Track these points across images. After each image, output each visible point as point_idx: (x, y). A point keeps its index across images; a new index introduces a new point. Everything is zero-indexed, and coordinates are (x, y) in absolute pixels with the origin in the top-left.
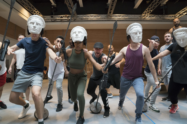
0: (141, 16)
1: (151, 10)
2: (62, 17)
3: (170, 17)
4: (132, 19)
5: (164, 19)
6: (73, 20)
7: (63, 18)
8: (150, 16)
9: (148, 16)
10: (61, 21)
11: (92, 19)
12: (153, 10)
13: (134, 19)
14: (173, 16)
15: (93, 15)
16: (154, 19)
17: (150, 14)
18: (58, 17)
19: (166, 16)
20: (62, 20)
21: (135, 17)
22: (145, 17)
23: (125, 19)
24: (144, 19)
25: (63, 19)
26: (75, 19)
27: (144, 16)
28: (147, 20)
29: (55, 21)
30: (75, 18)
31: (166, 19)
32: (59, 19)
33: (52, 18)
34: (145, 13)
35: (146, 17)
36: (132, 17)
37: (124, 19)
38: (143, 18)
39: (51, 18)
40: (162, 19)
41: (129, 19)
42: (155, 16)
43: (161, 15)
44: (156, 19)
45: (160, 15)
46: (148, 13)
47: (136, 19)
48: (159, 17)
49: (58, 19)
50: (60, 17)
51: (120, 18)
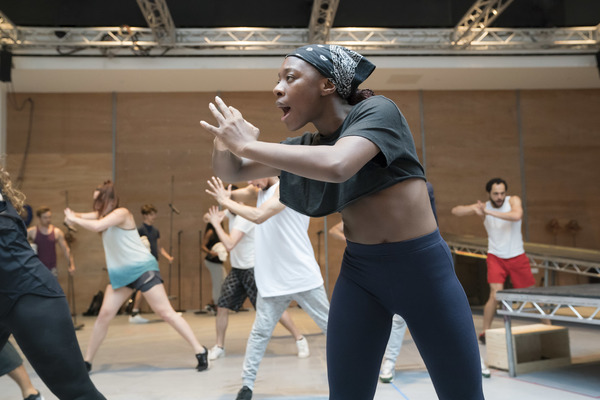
0: (452, 34)
1: (495, 7)
2: (106, 37)
3: (576, 36)
4: (414, 47)
5: (550, 47)
6: (159, 52)
7: (112, 39)
8: (489, 34)
9: (480, 34)
10: (105, 53)
11: (244, 46)
12: (501, 9)
13: (423, 47)
14: (587, 34)
15: (248, 33)
16: (506, 47)
17: (490, 26)
18: (89, 37)
19: (560, 31)
20: (105, 48)
21: (429, 39)
22: (470, 37)
23: (387, 47)
24: (465, 47)
25: (112, 47)
26: (168, 49)
27: (466, 34)
28: (479, 50)
29: (75, 52)
30: (167, 42)
31: (559, 46)
32: (93, 43)
33: (61, 41)
34: (470, 22)
35: (475, 38)
36: (416, 39)
37: (381, 46)
38: (461, 43)
39: (55, 38)
40: (543, 47)
41: (401, 47)
42: (509, 34)
43: (539, 30)
44: (514, 47)
45: (532, 31)
46: (482, 20)
47: (432, 47)
48: (527, 39)
49: (87, 42)
50: (99, 36)
51: (364, 46)
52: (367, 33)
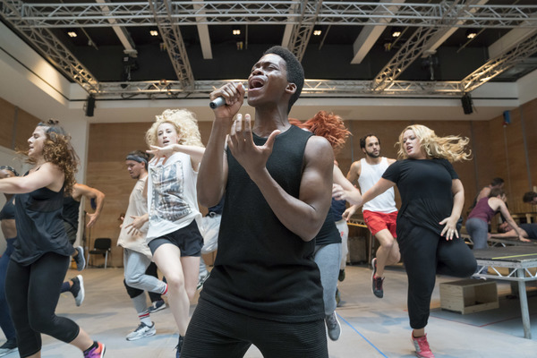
0: (371, 84)
1: (400, 67)
2: (151, 87)
3: (449, 87)
4: (347, 92)
5: (433, 93)
6: (184, 96)
7: (155, 88)
8: (395, 84)
9: (390, 84)
10: (150, 97)
12: (403, 68)
13: (353, 92)
14: (455, 86)
16: (406, 93)
17: (396, 79)
18: (141, 88)
19: (439, 83)
20: (151, 94)
21: (357, 87)
22: (383, 86)
23: (330, 92)
24: (380, 92)
25: (154, 93)
26: (189, 93)
27: (381, 84)
28: (389, 94)
29: (132, 97)
30: (189, 89)
31: (439, 93)
32: (143, 91)
33: (124, 91)
34: (384, 76)
35: (386, 87)
36: (348, 87)
37: (326, 91)
38: (377, 90)
39: (121, 88)
40: (429, 93)
41: (339, 92)
42: (408, 84)
43: (426, 83)
44: (411, 93)
45: (422, 83)
46: (391, 75)
47: (359, 92)
48: (419, 88)
49: (140, 91)
50: (147, 87)
51: (315, 91)
52: (317, 83)
